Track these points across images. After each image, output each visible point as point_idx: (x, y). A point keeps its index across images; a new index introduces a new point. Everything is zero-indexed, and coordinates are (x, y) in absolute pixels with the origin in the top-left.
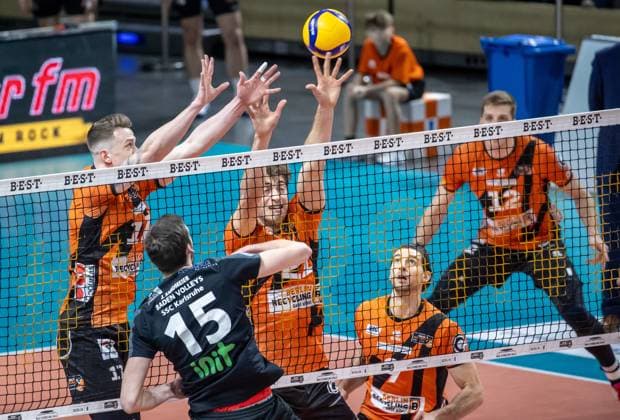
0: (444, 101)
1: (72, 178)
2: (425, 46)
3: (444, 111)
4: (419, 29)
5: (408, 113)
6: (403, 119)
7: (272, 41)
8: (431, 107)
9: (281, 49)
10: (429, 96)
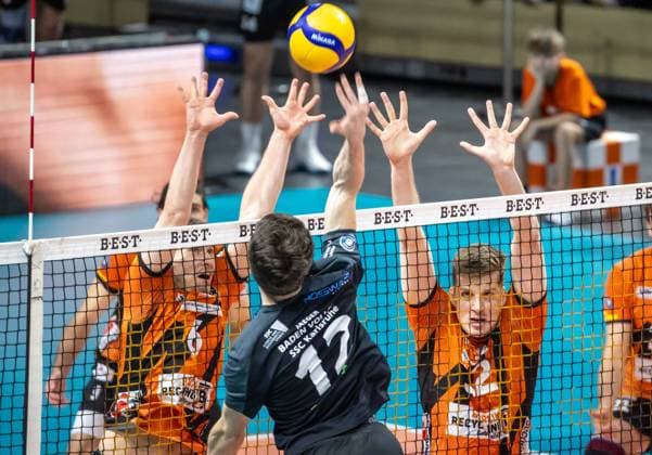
0: (630, 143)
1: (180, 234)
2: (601, 71)
3: (629, 157)
4: (595, 50)
5: (585, 157)
6: (577, 164)
7: (404, 61)
8: (614, 151)
9: (416, 71)
10: (611, 137)
